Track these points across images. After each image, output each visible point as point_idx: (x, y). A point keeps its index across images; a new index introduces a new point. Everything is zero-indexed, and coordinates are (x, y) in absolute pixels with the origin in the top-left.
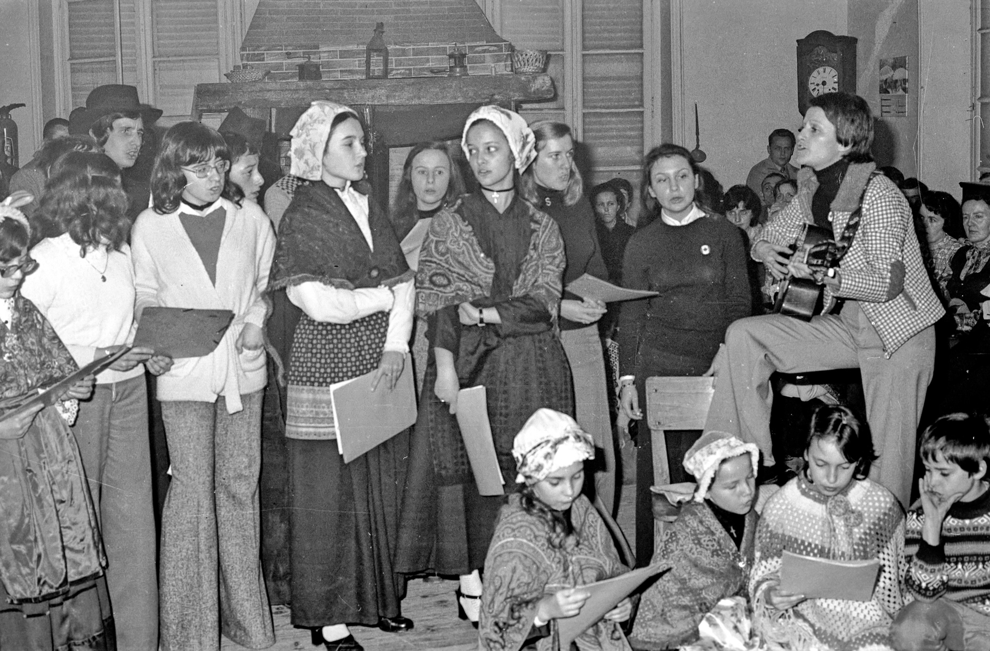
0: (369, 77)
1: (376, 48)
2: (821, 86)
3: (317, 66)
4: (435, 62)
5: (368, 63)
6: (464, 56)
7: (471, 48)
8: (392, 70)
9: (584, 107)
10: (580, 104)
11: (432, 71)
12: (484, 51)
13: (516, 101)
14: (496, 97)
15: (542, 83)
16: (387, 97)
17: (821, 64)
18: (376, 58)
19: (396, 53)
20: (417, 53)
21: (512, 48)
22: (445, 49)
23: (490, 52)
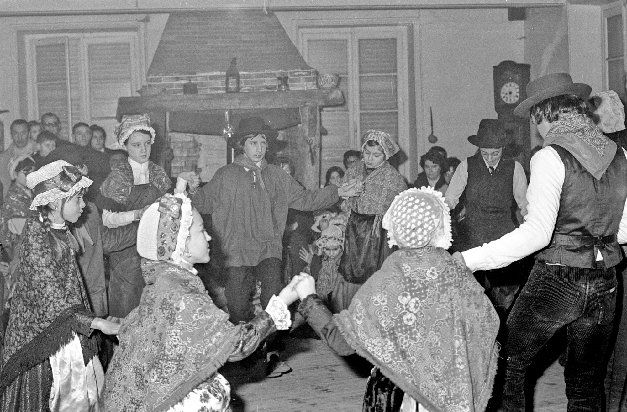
0: (227, 92)
1: (232, 74)
2: (509, 95)
3: (195, 85)
4: (269, 82)
5: (227, 83)
6: (287, 78)
7: (291, 73)
8: (242, 87)
9: (361, 109)
10: (358, 108)
11: (267, 88)
12: (299, 75)
13: (319, 106)
14: (307, 103)
15: (336, 94)
16: (240, 104)
17: (508, 81)
18: (232, 80)
19: (245, 76)
20: (257, 76)
21: (317, 73)
22: (275, 75)
23: (303, 75)
